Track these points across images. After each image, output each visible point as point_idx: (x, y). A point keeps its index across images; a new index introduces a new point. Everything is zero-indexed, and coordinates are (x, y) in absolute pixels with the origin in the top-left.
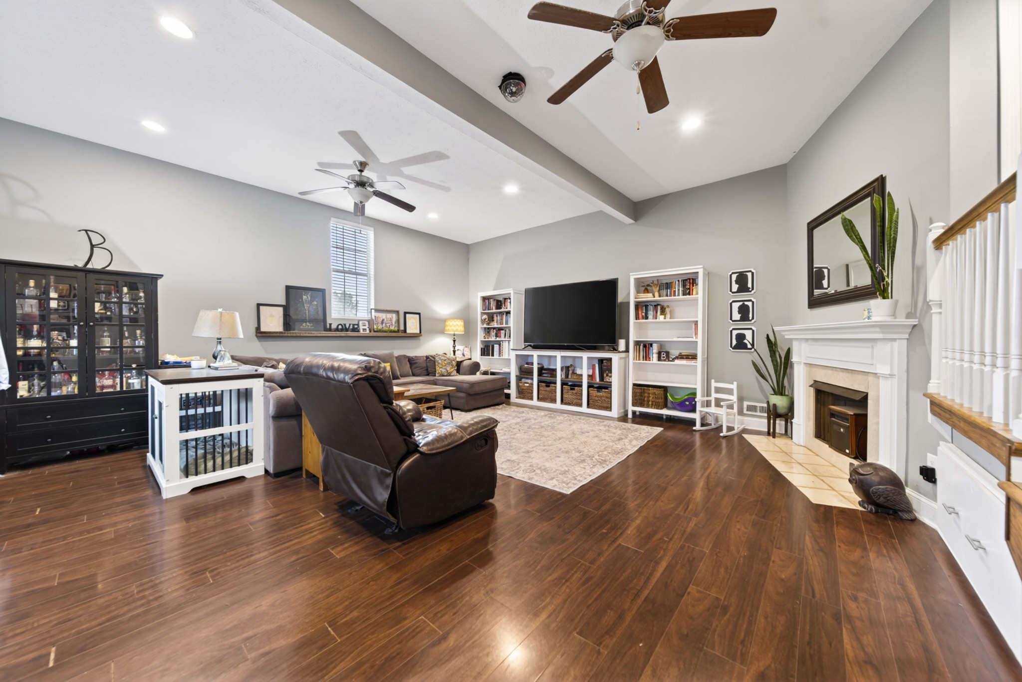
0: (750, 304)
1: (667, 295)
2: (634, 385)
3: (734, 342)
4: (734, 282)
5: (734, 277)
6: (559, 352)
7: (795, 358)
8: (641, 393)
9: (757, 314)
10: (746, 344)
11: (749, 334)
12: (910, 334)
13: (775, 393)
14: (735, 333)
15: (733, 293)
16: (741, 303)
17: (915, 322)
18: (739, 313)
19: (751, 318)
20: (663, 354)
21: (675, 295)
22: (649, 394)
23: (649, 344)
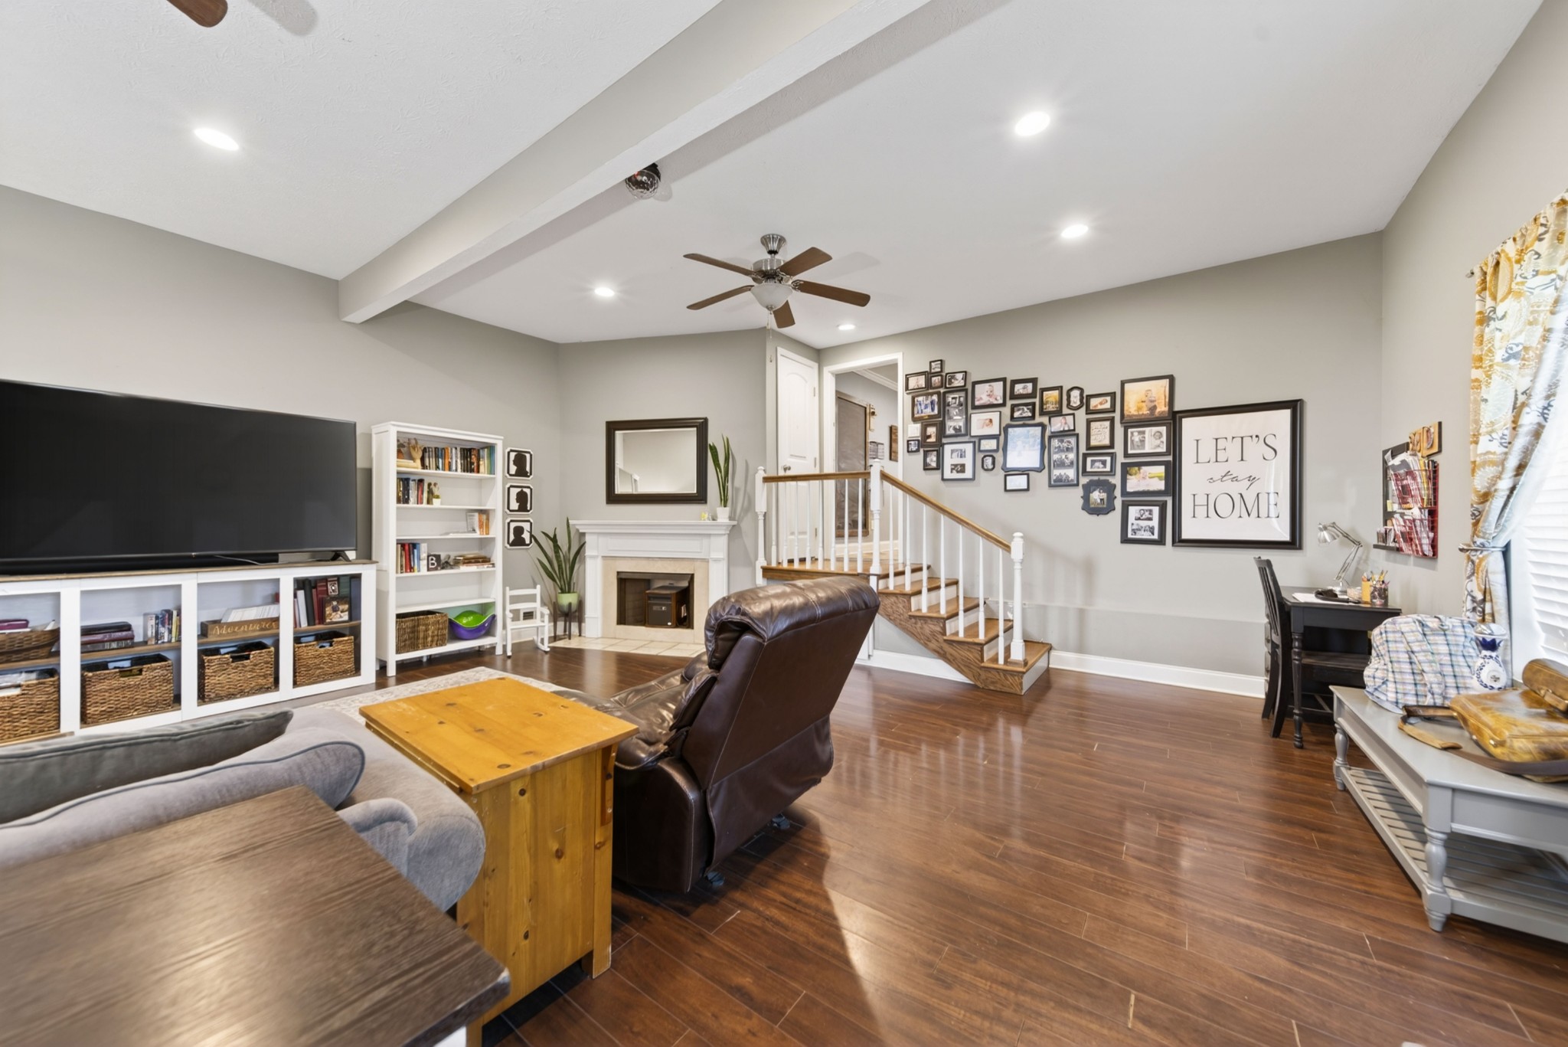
0: (527, 491)
1: (437, 468)
2: (399, 616)
3: (512, 537)
4: (511, 463)
5: (513, 455)
6: (195, 575)
7: (589, 551)
8: (414, 627)
9: (536, 502)
10: (524, 539)
11: (526, 526)
12: (730, 531)
13: (563, 591)
14: (513, 525)
15: (511, 475)
16: (519, 490)
17: (735, 523)
18: (517, 502)
19: (529, 508)
20: (432, 559)
21: (450, 469)
22: (427, 625)
23: (409, 544)
